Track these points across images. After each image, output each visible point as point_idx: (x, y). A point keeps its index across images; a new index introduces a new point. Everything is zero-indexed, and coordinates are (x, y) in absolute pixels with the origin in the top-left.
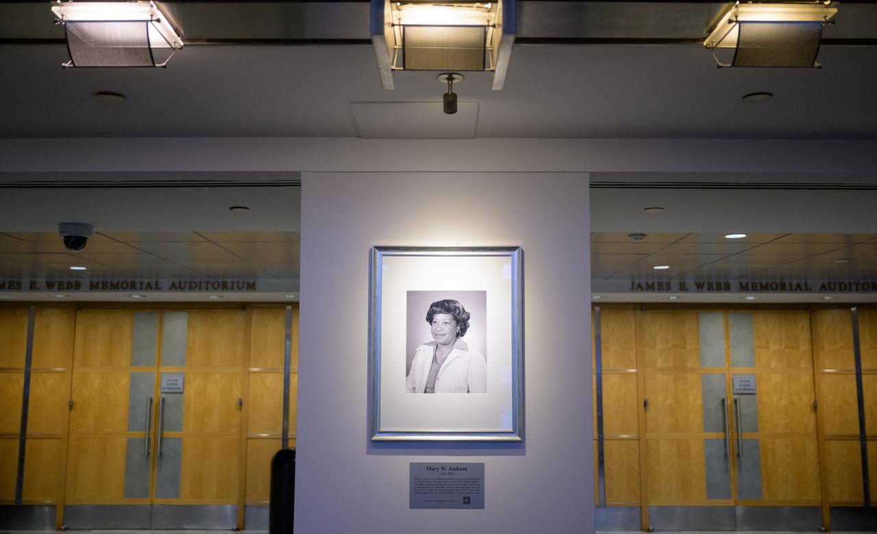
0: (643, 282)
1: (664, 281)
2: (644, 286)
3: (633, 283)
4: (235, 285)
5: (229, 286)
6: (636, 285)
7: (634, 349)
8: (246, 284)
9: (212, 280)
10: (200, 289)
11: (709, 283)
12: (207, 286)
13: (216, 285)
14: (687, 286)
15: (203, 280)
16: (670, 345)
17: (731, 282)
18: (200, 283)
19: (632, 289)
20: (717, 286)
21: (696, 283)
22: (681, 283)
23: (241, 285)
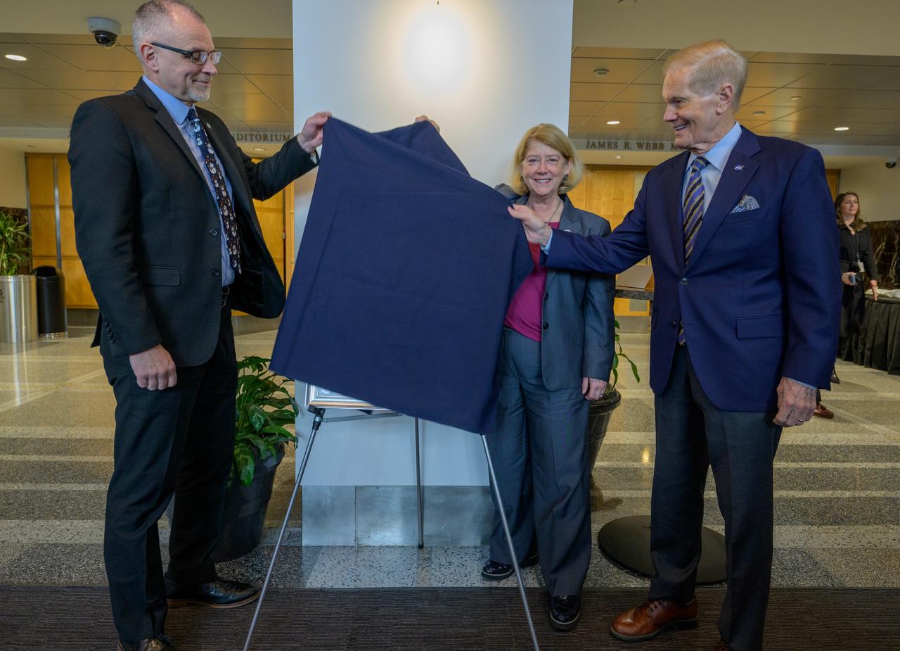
0: (596, 141)
1: (613, 141)
2: (597, 145)
3: (588, 142)
4: (274, 137)
5: (269, 137)
6: (591, 144)
7: (585, 202)
8: (282, 137)
9: (256, 133)
10: (246, 139)
11: (647, 144)
12: (251, 138)
13: (258, 137)
14: (630, 146)
15: (248, 133)
16: (611, 198)
17: (665, 142)
18: (246, 135)
19: (587, 147)
20: (654, 146)
21: (637, 144)
22: (625, 143)
23: (278, 138)
